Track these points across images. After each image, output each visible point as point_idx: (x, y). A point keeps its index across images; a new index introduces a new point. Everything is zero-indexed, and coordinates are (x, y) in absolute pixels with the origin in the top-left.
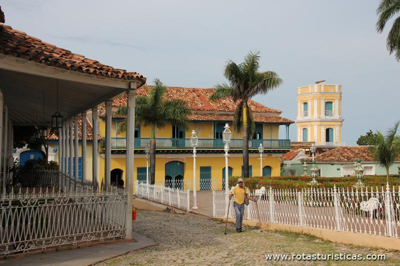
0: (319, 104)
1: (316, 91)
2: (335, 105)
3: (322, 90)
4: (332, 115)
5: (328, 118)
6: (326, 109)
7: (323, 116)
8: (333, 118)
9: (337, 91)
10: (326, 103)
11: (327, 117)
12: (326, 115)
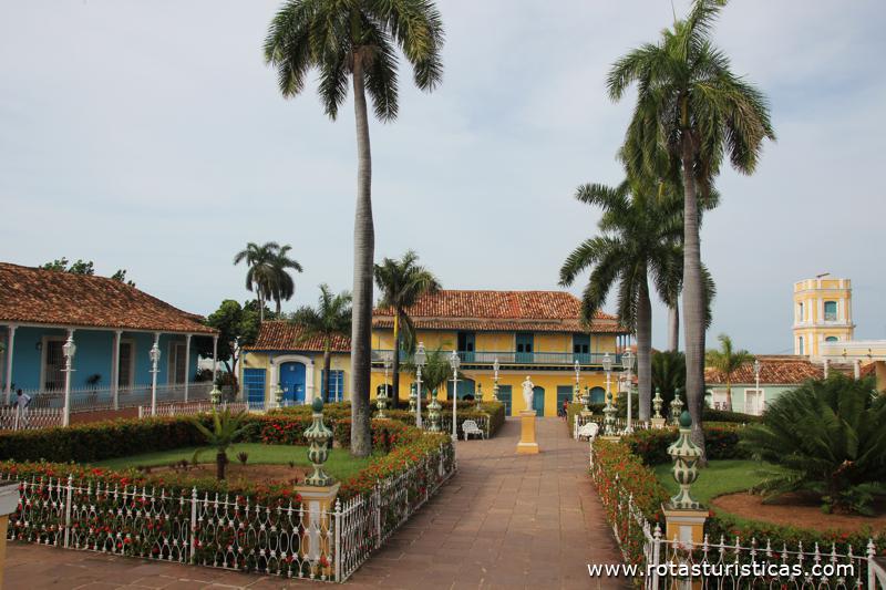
0: (815, 306)
1: (810, 287)
2: (841, 306)
3: (819, 287)
4: (835, 319)
5: (829, 323)
6: (826, 311)
7: (821, 321)
8: (835, 323)
9: (841, 287)
10: (826, 303)
11: (827, 322)
12: (826, 319)
